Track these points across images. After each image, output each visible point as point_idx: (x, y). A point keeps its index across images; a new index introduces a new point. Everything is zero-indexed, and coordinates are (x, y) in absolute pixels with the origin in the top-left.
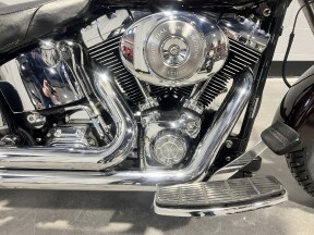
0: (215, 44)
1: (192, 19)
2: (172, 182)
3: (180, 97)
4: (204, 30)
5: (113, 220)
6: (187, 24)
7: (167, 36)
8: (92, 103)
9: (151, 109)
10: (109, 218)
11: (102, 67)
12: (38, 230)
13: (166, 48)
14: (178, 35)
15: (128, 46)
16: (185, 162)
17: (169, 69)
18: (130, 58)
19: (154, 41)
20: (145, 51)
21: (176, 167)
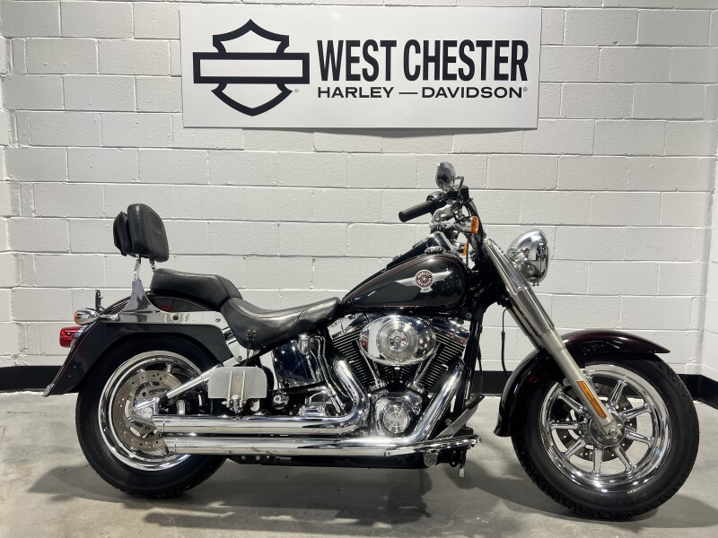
0: (428, 339)
1: (409, 321)
2: (399, 446)
3: (404, 383)
4: (420, 329)
5: (339, 516)
6: (406, 324)
7: (392, 331)
8: (330, 385)
9: (381, 389)
10: (334, 516)
11: (341, 356)
12: (263, 521)
13: (392, 338)
14: (400, 330)
15: (364, 340)
16: (408, 431)
17: (393, 352)
18: (366, 348)
19: (384, 334)
20: (378, 342)
21: (400, 435)
